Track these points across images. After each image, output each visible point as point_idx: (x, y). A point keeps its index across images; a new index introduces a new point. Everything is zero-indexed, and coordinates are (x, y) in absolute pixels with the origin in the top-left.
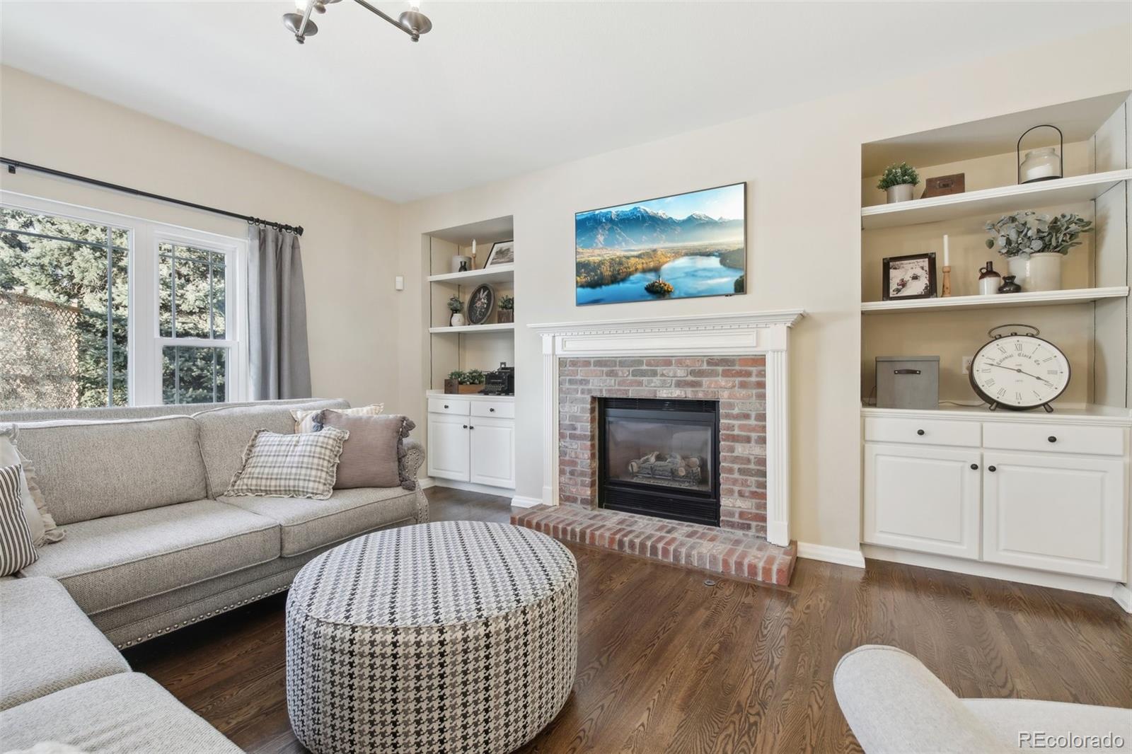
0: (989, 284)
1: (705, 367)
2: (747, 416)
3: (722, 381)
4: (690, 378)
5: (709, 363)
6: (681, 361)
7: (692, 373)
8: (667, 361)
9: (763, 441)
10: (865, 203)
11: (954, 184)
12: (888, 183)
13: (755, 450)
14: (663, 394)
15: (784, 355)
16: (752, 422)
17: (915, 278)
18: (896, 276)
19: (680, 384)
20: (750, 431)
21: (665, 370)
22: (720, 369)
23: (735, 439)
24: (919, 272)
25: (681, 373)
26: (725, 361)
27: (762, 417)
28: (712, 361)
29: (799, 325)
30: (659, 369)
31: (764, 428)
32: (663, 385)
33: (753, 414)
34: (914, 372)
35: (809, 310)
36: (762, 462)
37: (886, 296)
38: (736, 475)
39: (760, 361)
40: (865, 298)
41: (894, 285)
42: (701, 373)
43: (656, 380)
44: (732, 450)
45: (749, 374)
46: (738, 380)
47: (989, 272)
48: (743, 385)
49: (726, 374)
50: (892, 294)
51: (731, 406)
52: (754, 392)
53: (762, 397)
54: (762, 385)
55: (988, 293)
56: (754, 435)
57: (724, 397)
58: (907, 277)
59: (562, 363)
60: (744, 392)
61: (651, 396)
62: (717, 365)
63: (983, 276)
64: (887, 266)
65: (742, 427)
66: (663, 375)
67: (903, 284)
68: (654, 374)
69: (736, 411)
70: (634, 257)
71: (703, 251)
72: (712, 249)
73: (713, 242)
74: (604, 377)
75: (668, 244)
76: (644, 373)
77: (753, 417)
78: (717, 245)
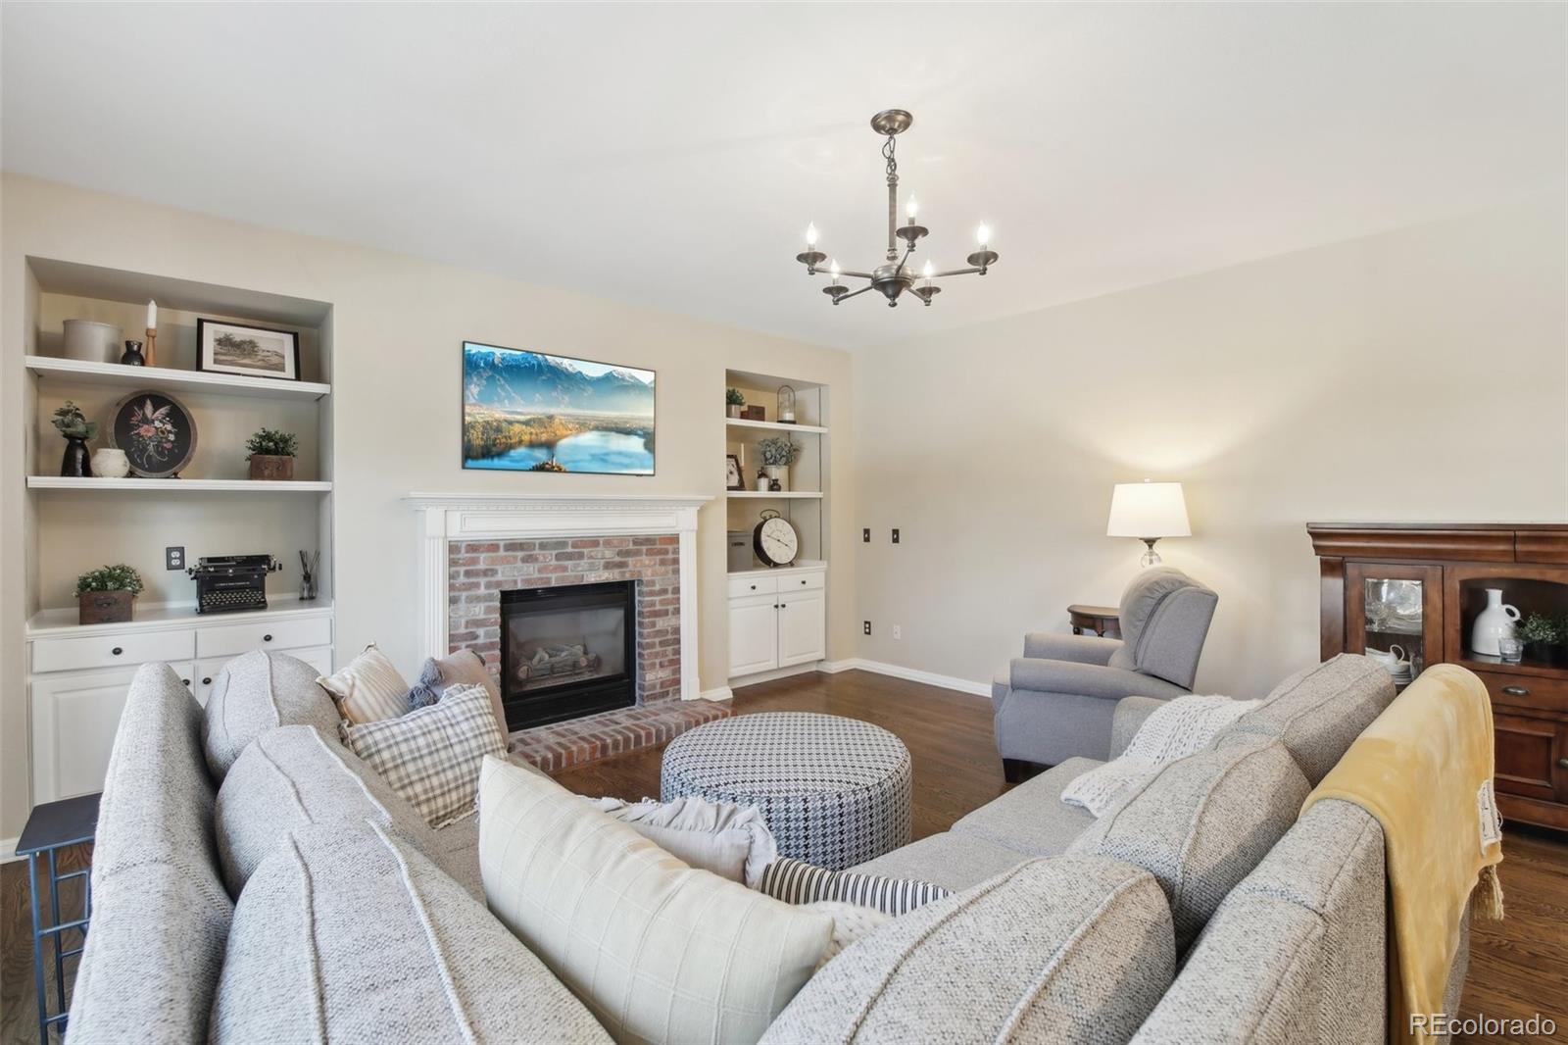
0: (764, 482)
1: (631, 547)
2: (665, 592)
3: (646, 560)
4: (617, 559)
5: (635, 543)
6: (608, 542)
7: (619, 553)
8: (594, 543)
9: (677, 611)
13: (672, 621)
14: (592, 578)
15: (694, 534)
16: (670, 596)
19: (608, 566)
20: (668, 604)
21: (592, 551)
22: (644, 548)
23: (657, 614)
25: (609, 554)
26: (648, 540)
27: (677, 590)
28: (637, 541)
30: (586, 551)
31: (678, 601)
32: (592, 568)
33: (670, 588)
36: (677, 630)
38: (658, 648)
39: (674, 539)
42: (627, 553)
43: (584, 563)
44: (653, 625)
45: (666, 552)
46: (658, 558)
47: (763, 474)
48: (663, 563)
49: (650, 553)
51: (653, 583)
52: (671, 567)
53: (677, 572)
54: (676, 561)
55: (764, 489)
56: (671, 608)
57: (646, 575)
59: (454, 548)
60: (664, 568)
62: (641, 544)
63: (760, 476)
65: (662, 602)
66: (591, 557)
68: (581, 556)
69: (657, 588)
70: (518, 422)
71: (622, 426)
72: (633, 425)
73: (636, 414)
74: (519, 564)
75: (571, 411)
76: (570, 557)
77: (670, 592)
78: (639, 419)
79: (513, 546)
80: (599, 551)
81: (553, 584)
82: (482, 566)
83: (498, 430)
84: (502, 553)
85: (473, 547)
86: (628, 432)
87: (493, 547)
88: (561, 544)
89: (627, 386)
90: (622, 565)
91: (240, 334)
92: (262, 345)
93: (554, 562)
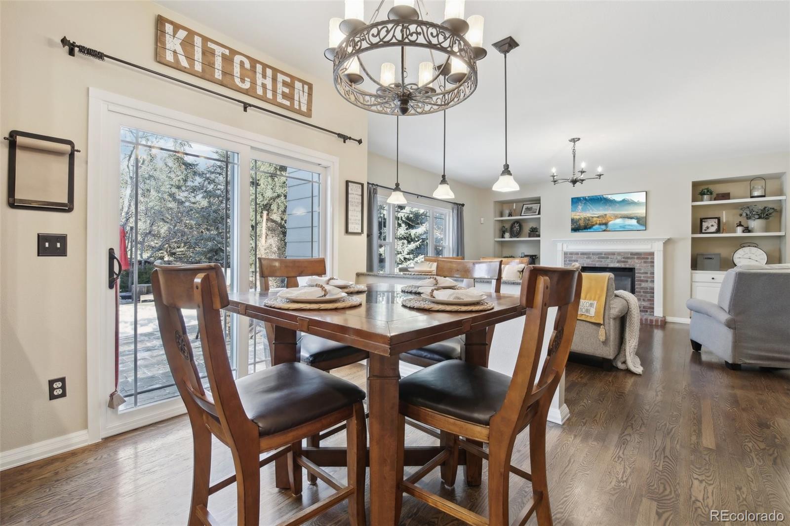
0: (740, 229)
1: (629, 256)
2: (647, 273)
3: (637, 261)
4: (623, 260)
5: (631, 255)
6: (619, 254)
7: (624, 258)
8: (613, 254)
9: (653, 281)
10: (694, 200)
11: (726, 196)
12: (702, 194)
13: (650, 285)
14: (612, 265)
15: (662, 252)
16: (649, 275)
17: (712, 226)
18: (705, 225)
19: (618, 262)
20: (648, 278)
21: (612, 256)
22: (636, 257)
23: (642, 281)
24: (714, 224)
25: (619, 258)
26: (638, 254)
27: (653, 273)
28: (632, 254)
29: (668, 242)
30: (609, 256)
31: (653, 277)
32: (612, 262)
33: (649, 272)
34: (711, 258)
35: (671, 237)
36: (653, 289)
37: (701, 232)
38: (642, 294)
39: (652, 254)
40: (693, 232)
41: (704, 228)
42: (628, 258)
43: (608, 260)
44: (640, 285)
45: (647, 258)
46: (643, 261)
47: (740, 225)
48: (645, 262)
49: (638, 258)
50: (703, 231)
51: (640, 269)
52: (650, 264)
53: (653, 266)
54: (653, 262)
55: (739, 232)
56: (649, 280)
57: (637, 266)
58: (709, 226)
59: (566, 254)
60: (645, 265)
61: (606, 266)
62: (634, 255)
63: (738, 226)
64: (702, 221)
65: (644, 277)
66: (611, 258)
67: (708, 228)
68: (608, 258)
69: (642, 271)
70: (595, 217)
71: (629, 216)
72: (633, 216)
73: (634, 212)
74: (585, 259)
75: (612, 212)
76: (603, 258)
77: (649, 273)
78: (635, 213)
79: (583, 254)
80: (615, 257)
81: (597, 266)
82: (573, 259)
83: (589, 220)
84: (579, 255)
85: (571, 254)
86: (631, 218)
87: (577, 254)
88: (600, 254)
89: (630, 203)
90: (624, 262)
91: (530, 206)
92: (534, 208)
93: (597, 259)
